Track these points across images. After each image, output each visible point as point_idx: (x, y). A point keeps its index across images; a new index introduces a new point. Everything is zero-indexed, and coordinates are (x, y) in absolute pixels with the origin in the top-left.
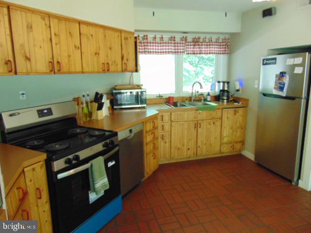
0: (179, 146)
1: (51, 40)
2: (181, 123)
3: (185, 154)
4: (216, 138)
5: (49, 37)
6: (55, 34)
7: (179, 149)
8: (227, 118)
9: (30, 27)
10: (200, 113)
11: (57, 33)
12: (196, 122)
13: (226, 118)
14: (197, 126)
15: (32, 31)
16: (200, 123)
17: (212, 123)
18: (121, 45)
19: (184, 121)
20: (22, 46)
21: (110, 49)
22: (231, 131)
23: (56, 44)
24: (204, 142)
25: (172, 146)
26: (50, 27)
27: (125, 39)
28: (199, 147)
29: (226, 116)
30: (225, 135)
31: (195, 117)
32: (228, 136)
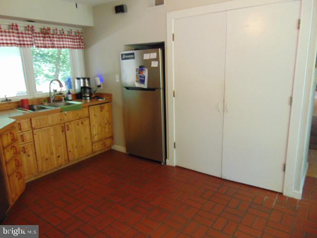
0: (47, 156)
3: (55, 163)
4: (86, 138)
7: (47, 159)
8: (95, 115)
10: (65, 115)
12: (63, 125)
13: (93, 116)
14: (64, 129)
16: (68, 125)
17: (80, 123)
19: (49, 126)
22: (100, 128)
24: (75, 145)
25: (38, 158)
28: (70, 151)
29: (93, 114)
30: (95, 133)
31: (61, 120)
32: (98, 134)
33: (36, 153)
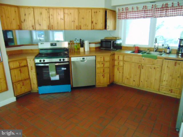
0: (128, 77)
1: (49, 17)
2: (130, 63)
3: (132, 83)
4: (156, 79)
5: (49, 16)
6: (51, 15)
7: (128, 79)
8: (168, 67)
9: (41, 14)
10: (144, 59)
11: (52, 14)
12: (140, 64)
13: (166, 67)
14: (141, 67)
15: (42, 15)
16: (143, 66)
17: (153, 68)
18: (92, 16)
19: (132, 62)
20: (38, 21)
21: (83, 18)
22: (170, 78)
23: (52, 19)
24: (146, 80)
25: (124, 76)
26: (49, 12)
27: (94, 12)
28: (142, 82)
29: (166, 65)
30: (164, 79)
31: (140, 61)
32: (167, 81)
33: (123, 73)
